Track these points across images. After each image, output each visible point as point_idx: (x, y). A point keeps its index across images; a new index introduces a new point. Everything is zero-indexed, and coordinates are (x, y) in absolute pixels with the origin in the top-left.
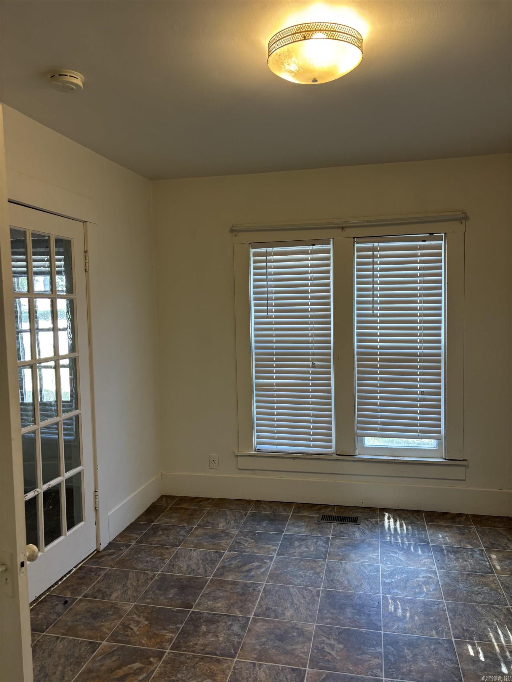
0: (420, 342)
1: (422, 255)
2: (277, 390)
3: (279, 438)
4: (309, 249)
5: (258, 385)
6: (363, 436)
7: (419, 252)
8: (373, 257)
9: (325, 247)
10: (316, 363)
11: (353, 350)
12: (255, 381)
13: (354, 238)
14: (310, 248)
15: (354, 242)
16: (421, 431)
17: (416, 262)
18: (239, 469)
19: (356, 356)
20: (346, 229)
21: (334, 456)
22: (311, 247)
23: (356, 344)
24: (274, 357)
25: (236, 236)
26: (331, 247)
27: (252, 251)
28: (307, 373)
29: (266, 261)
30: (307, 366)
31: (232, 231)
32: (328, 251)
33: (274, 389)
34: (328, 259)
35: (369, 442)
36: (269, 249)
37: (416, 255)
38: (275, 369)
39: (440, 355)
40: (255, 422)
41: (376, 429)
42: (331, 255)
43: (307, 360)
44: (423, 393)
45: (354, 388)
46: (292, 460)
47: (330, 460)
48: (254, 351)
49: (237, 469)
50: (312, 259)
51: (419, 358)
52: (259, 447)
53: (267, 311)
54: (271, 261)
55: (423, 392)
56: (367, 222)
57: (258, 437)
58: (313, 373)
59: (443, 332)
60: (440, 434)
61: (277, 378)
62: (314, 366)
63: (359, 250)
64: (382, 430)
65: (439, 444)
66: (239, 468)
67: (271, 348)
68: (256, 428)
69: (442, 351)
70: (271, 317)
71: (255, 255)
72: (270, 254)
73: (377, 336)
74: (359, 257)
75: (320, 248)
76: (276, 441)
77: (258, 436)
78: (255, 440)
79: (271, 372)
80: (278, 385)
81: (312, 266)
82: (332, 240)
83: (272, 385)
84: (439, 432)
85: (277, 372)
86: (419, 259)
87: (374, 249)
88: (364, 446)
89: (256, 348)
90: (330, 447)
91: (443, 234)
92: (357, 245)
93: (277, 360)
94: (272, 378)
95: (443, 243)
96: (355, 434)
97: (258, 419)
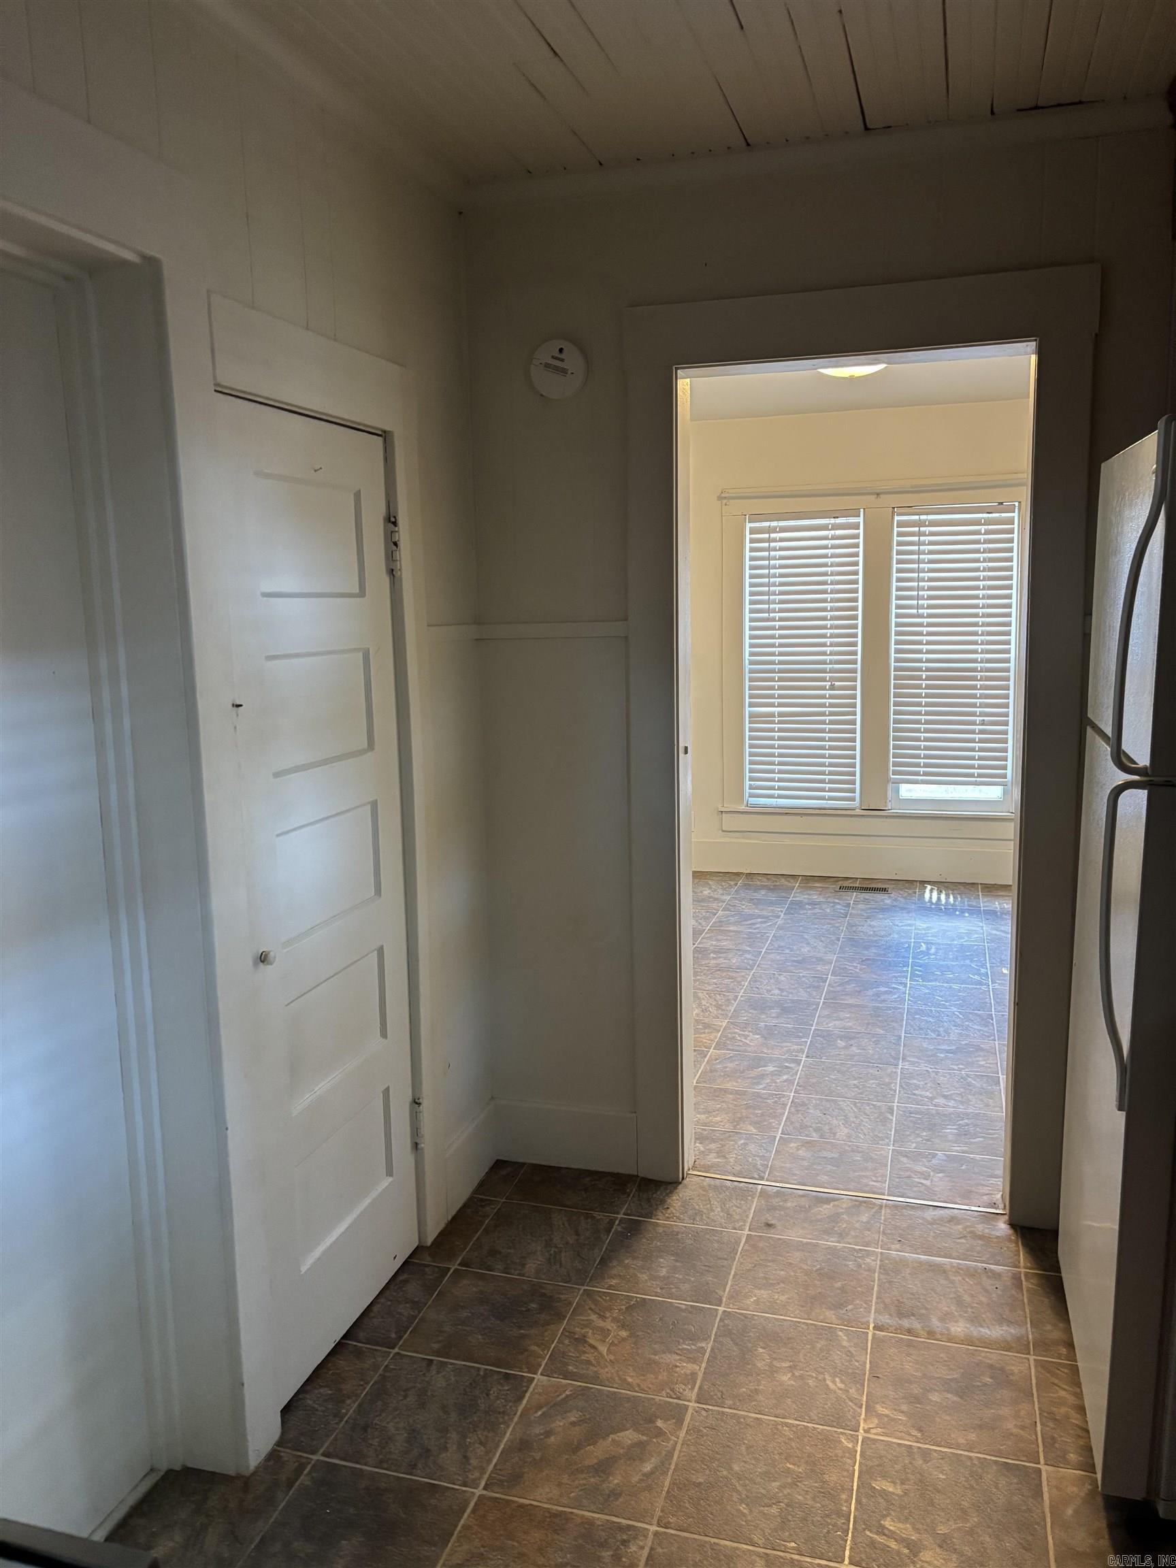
0: (982, 653)
1: (987, 532)
2: (780, 722)
3: (780, 788)
4: (830, 524)
5: (752, 715)
6: (899, 783)
7: (983, 528)
8: (920, 534)
9: (852, 520)
10: (836, 683)
11: (888, 665)
12: (747, 710)
13: (894, 508)
14: (831, 522)
15: (893, 513)
16: (980, 776)
17: (978, 542)
18: (724, 831)
19: (893, 673)
20: (881, 496)
21: (858, 812)
22: (833, 521)
23: (893, 655)
24: (777, 676)
25: (726, 505)
26: (861, 520)
27: (749, 525)
28: (823, 697)
29: (769, 540)
30: (823, 688)
31: (720, 498)
32: (857, 526)
33: (775, 720)
34: (857, 537)
35: (908, 791)
36: (774, 524)
37: (978, 533)
38: (777, 692)
39: (1008, 670)
40: (748, 766)
41: (917, 774)
42: (861, 531)
43: (824, 680)
44: (983, 723)
45: (889, 717)
46: (799, 817)
47: (851, 816)
48: (747, 667)
49: (721, 831)
50: (834, 538)
51: (979, 674)
52: (753, 800)
53: (768, 611)
54: (775, 540)
55: (984, 720)
56: (912, 487)
57: (751, 788)
58: (831, 697)
59: (1013, 638)
60: (1006, 778)
61: (780, 705)
62: (832, 688)
63: (900, 525)
64: (925, 774)
65: (1005, 793)
66: (724, 829)
67: (773, 663)
68: (748, 774)
69: (1012, 665)
70: (774, 620)
71: (752, 531)
72: (774, 530)
73: (923, 644)
74: (899, 534)
75: (845, 521)
76: (777, 792)
77: (750, 785)
78: (747, 791)
79: (772, 697)
80: (781, 714)
81: (833, 547)
82: (862, 510)
83: (772, 715)
84: (1005, 776)
85: (780, 697)
86: (982, 537)
87: (921, 524)
88: (901, 798)
89: (751, 663)
90: (853, 799)
91: (1017, 504)
92: (896, 518)
93: (780, 679)
94: (772, 705)
95: (1016, 515)
96: (888, 780)
97: (751, 763)
